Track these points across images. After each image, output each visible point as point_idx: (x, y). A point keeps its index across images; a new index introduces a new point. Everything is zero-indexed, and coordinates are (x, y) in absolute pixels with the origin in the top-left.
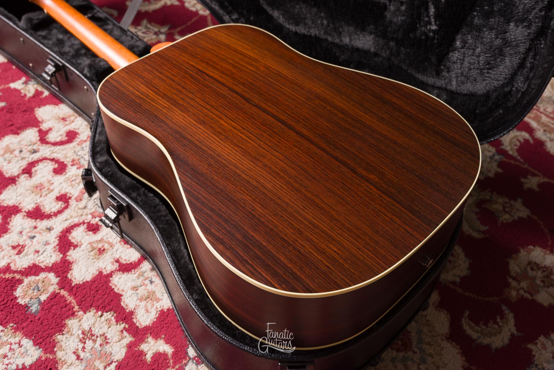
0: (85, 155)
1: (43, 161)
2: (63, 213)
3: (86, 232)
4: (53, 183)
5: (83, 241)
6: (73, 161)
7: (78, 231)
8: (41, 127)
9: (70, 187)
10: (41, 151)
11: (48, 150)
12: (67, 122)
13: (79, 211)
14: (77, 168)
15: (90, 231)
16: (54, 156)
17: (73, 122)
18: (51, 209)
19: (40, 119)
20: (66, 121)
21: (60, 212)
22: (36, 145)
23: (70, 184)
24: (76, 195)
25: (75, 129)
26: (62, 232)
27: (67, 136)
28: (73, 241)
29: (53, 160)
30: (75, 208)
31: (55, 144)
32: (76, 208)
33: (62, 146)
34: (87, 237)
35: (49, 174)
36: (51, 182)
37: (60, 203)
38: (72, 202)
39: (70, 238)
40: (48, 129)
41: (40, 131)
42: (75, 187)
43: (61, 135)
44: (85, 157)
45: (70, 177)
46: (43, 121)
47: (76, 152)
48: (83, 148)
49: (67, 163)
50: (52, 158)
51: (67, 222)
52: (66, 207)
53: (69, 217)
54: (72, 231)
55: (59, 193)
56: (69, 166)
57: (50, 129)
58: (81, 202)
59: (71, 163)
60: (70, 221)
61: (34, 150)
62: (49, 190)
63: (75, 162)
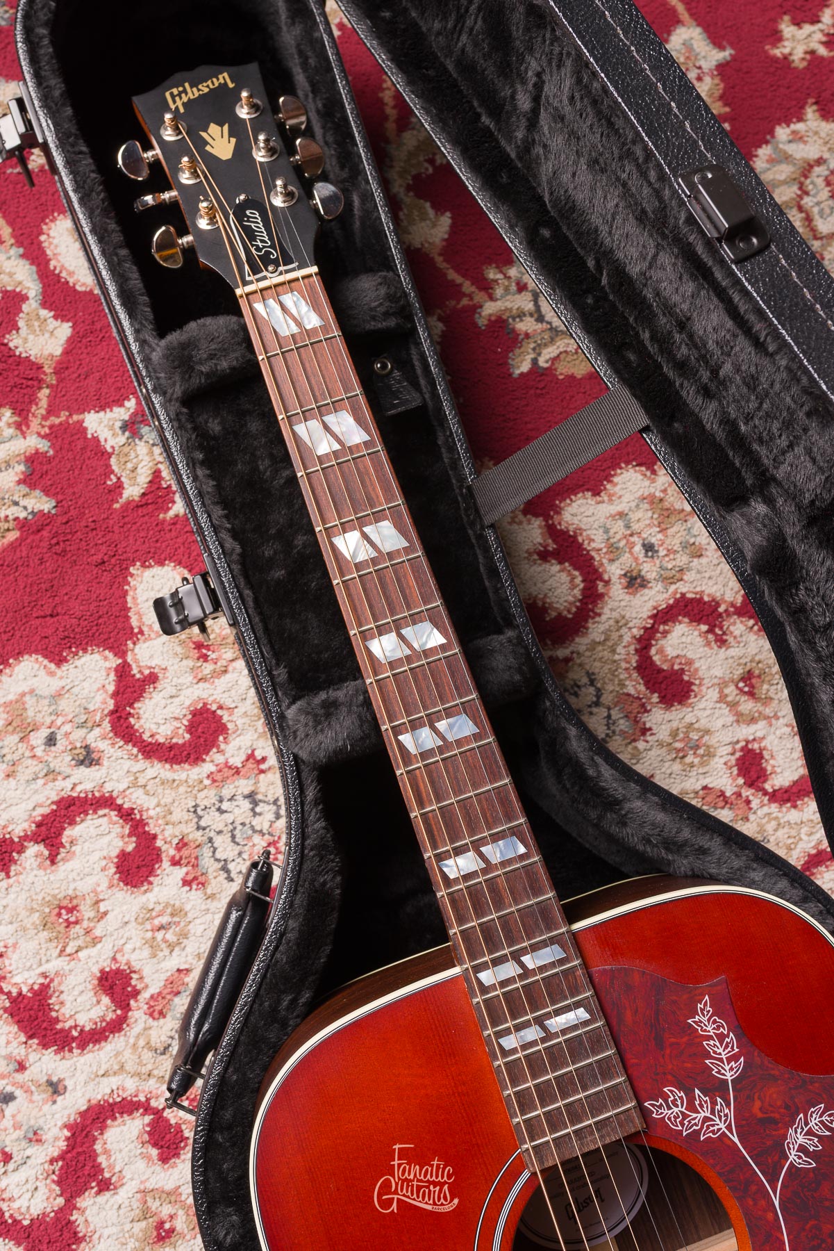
0: (220, 832)
1: (101, 812)
2: (103, 1044)
3: (143, 1143)
4: (105, 913)
5: (127, 1174)
6: (182, 844)
7: (125, 1128)
8: (129, 658)
9: (146, 952)
10: (105, 762)
11: (127, 764)
12: (208, 668)
13: (147, 1055)
14: (186, 883)
15: (155, 1145)
16: (136, 799)
17: (225, 672)
18: (76, 1013)
19: (134, 622)
20: (205, 658)
21: (94, 1036)
22: (97, 731)
23: (149, 934)
24: (153, 990)
25: (221, 707)
26: (83, 1114)
27: (191, 728)
28: (101, 1159)
29: (126, 815)
30: (138, 1037)
31: (153, 750)
32: (142, 1043)
33: (168, 766)
34: (141, 1164)
35: (103, 869)
36: (103, 907)
37: (106, 1000)
38: (138, 1013)
39: (98, 1147)
40: (147, 672)
41: (123, 672)
42: (161, 954)
43: (176, 719)
44: (218, 841)
45: (158, 908)
46: (141, 632)
47: (199, 810)
48: (221, 801)
49: (163, 849)
50: (126, 806)
51: (105, 1079)
52: (116, 1026)
53: (116, 1067)
54: (109, 1122)
55: (114, 959)
56: (166, 864)
57: (152, 679)
58: (162, 1021)
59: (172, 852)
60: (114, 1082)
61: (87, 747)
62: (88, 939)
63: (185, 852)
